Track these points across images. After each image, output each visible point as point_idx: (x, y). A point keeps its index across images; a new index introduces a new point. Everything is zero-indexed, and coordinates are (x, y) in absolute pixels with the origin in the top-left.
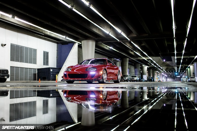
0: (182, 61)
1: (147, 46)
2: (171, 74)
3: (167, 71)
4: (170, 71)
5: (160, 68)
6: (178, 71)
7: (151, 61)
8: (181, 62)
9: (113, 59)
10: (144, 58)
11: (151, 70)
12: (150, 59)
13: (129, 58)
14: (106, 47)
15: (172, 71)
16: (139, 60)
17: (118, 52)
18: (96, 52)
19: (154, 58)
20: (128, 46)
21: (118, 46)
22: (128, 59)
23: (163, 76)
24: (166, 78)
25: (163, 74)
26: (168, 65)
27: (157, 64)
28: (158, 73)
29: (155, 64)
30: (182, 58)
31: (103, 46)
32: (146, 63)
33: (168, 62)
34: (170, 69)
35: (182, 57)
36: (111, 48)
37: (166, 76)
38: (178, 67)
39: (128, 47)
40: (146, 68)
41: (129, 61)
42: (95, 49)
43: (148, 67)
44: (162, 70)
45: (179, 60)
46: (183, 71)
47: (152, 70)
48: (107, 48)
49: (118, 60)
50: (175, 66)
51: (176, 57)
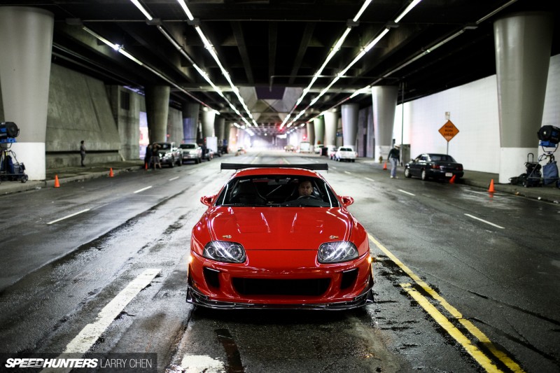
0: (314, 101)
2: (265, 130)
3: (259, 124)
4: (266, 124)
5: (246, 116)
6: (286, 124)
7: (235, 97)
8: (311, 104)
9: (119, 87)
10: (216, 89)
11: (223, 122)
12: (231, 93)
13: (172, 87)
14: (100, 43)
15: (272, 124)
16: (199, 94)
17: (140, 63)
18: (55, 60)
19: (245, 89)
20: (178, 43)
21: (142, 42)
22: (168, 90)
24: (252, 138)
25: (247, 130)
26: (270, 110)
27: (245, 107)
28: (236, 127)
29: (240, 107)
30: (321, 95)
31: (86, 41)
32: (214, 100)
33: (271, 102)
34: (269, 119)
35: (323, 91)
36: (116, 47)
37: (252, 134)
38: (293, 116)
39: (179, 48)
40: (211, 115)
41: (172, 96)
42: (54, 49)
43: (218, 113)
44: (250, 120)
45: (309, 97)
46: (298, 125)
47: (226, 119)
48: (101, 49)
49: (135, 90)
50: (289, 113)
51: (307, 90)
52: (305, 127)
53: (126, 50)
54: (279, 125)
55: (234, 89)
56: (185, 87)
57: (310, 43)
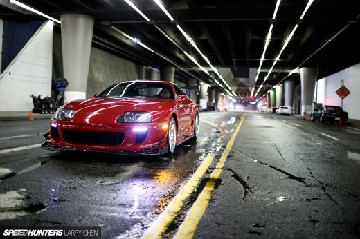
0: (266, 78)
1: (211, 42)
2: (242, 98)
3: (237, 94)
4: (241, 94)
5: (227, 88)
6: (254, 95)
7: (216, 75)
8: (265, 80)
9: (145, 67)
10: (203, 69)
11: (214, 92)
12: (213, 72)
13: (176, 67)
15: (245, 95)
16: (194, 72)
17: (153, 51)
19: (221, 69)
20: (170, 37)
21: (150, 37)
22: (174, 69)
23: (230, 100)
24: (235, 104)
25: (230, 98)
26: (241, 85)
27: (225, 82)
28: (223, 97)
29: (221, 82)
30: (269, 73)
31: (118, 36)
32: (206, 78)
33: (242, 80)
34: (243, 91)
35: (270, 71)
36: (135, 40)
37: (235, 101)
38: (256, 89)
39: (172, 40)
40: (205, 87)
41: (176, 73)
43: (210, 86)
44: (231, 91)
45: (262, 75)
46: (262, 95)
47: (215, 91)
48: (128, 42)
49: (156, 69)
50: (253, 86)
51: (259, 70)
52: (266, 96)
53: (142, 42)
54: (250, 95)
55: (214, 69)
56: (184, 68)
57: (251, 37)
